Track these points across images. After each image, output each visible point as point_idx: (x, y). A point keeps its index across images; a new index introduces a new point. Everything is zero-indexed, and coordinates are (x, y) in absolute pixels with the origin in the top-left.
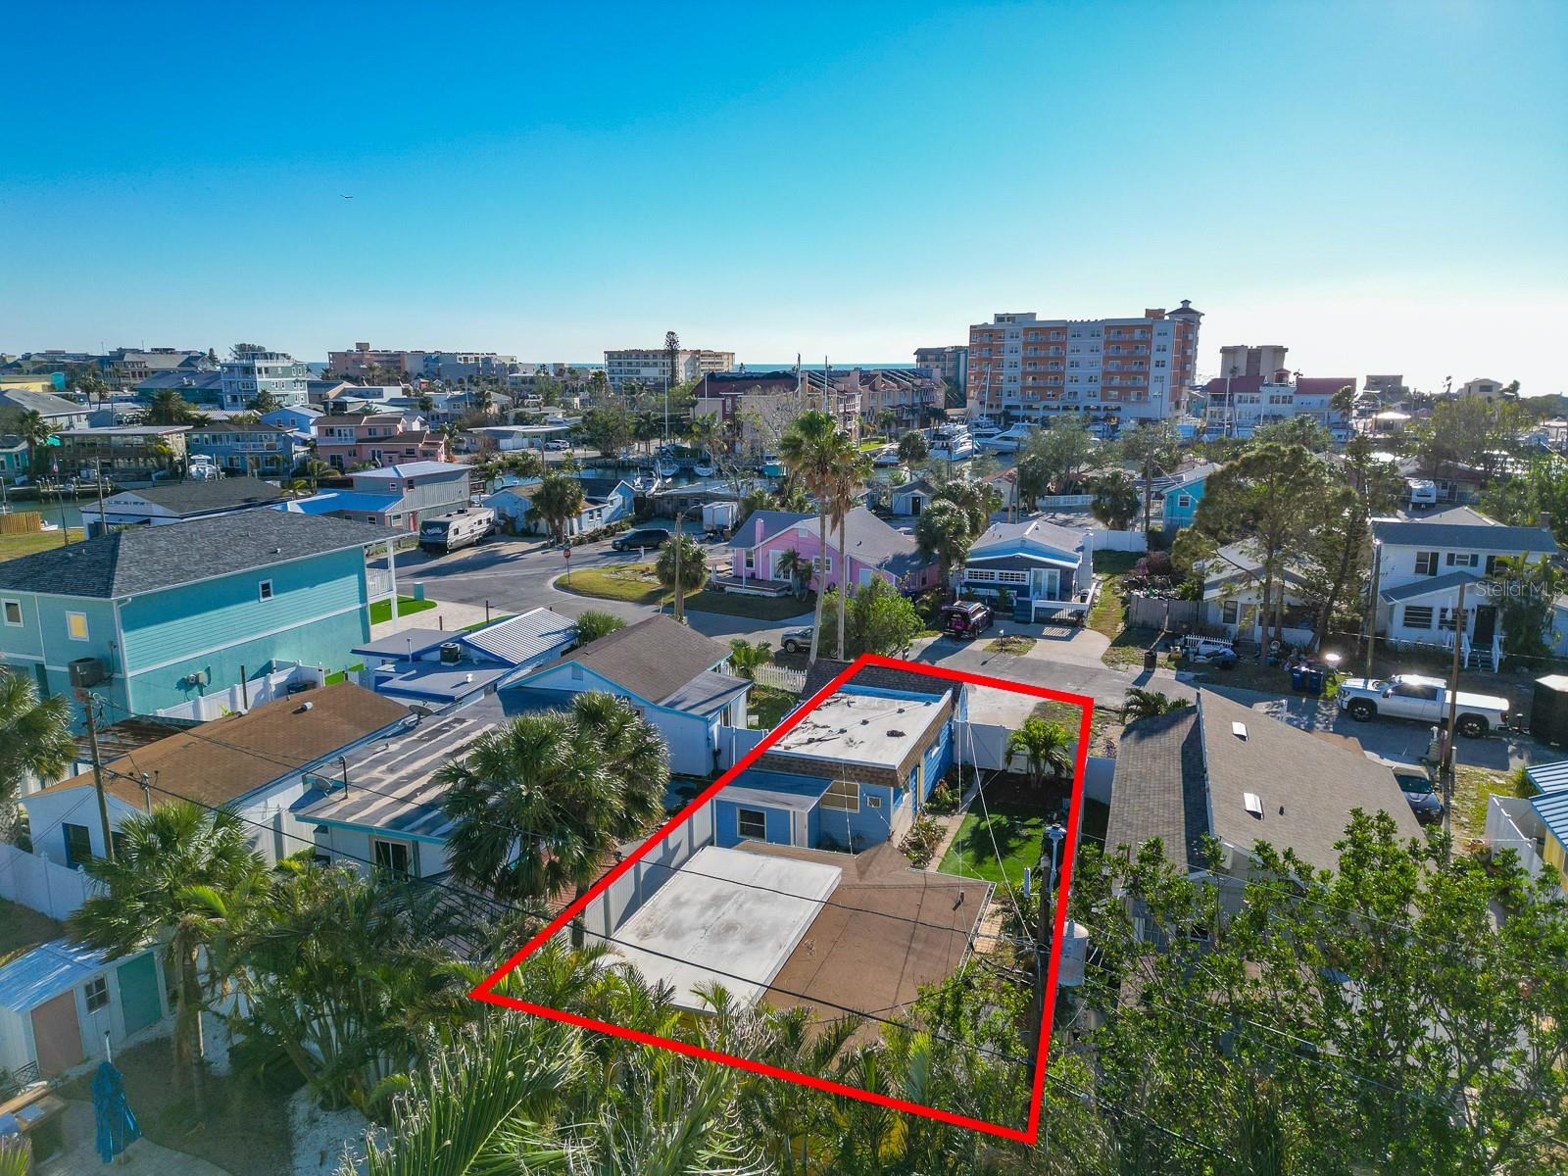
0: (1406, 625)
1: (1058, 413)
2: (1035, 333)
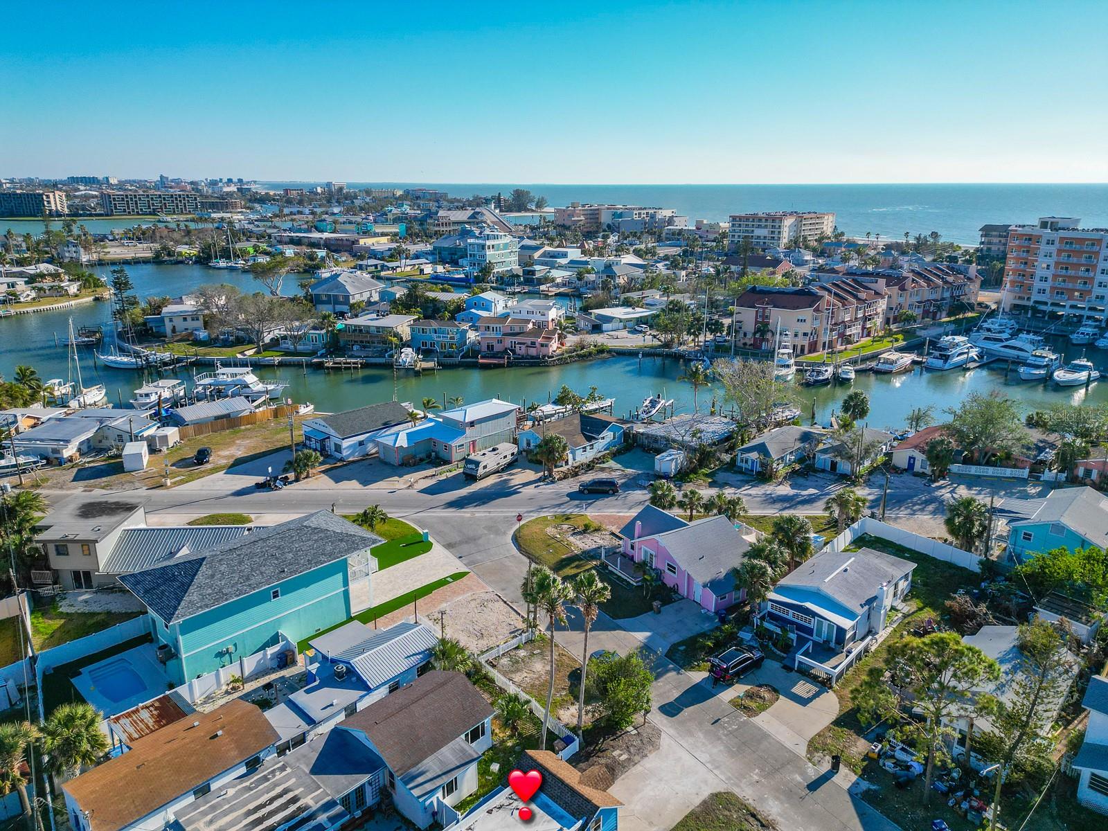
0: (1090, 787)
1: (1082, 312)
2: (1069, 241)
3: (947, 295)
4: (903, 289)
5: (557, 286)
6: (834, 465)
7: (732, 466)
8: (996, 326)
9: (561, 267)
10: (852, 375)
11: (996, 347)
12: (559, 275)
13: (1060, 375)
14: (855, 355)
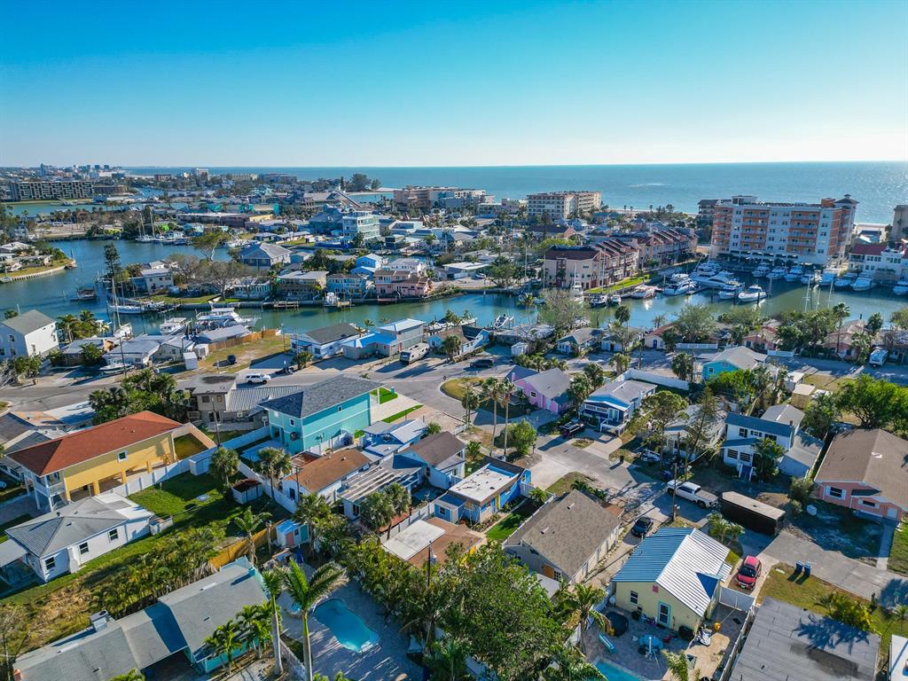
0: (728, 455)
1: (761, 257)
2: (750, 212)
3: (677, 248)
4: (648, 245)
5: (412, 248)
6: (612, 346)
7: (555, 351)
8: (706, 267)
9: (411, 235)
10: (620, 300)
11: (706, 280)
12: (412, 241)
13: (742, 295)
14: (620, 288)
